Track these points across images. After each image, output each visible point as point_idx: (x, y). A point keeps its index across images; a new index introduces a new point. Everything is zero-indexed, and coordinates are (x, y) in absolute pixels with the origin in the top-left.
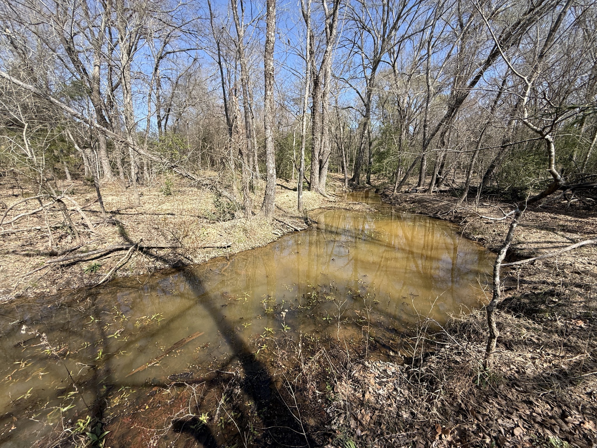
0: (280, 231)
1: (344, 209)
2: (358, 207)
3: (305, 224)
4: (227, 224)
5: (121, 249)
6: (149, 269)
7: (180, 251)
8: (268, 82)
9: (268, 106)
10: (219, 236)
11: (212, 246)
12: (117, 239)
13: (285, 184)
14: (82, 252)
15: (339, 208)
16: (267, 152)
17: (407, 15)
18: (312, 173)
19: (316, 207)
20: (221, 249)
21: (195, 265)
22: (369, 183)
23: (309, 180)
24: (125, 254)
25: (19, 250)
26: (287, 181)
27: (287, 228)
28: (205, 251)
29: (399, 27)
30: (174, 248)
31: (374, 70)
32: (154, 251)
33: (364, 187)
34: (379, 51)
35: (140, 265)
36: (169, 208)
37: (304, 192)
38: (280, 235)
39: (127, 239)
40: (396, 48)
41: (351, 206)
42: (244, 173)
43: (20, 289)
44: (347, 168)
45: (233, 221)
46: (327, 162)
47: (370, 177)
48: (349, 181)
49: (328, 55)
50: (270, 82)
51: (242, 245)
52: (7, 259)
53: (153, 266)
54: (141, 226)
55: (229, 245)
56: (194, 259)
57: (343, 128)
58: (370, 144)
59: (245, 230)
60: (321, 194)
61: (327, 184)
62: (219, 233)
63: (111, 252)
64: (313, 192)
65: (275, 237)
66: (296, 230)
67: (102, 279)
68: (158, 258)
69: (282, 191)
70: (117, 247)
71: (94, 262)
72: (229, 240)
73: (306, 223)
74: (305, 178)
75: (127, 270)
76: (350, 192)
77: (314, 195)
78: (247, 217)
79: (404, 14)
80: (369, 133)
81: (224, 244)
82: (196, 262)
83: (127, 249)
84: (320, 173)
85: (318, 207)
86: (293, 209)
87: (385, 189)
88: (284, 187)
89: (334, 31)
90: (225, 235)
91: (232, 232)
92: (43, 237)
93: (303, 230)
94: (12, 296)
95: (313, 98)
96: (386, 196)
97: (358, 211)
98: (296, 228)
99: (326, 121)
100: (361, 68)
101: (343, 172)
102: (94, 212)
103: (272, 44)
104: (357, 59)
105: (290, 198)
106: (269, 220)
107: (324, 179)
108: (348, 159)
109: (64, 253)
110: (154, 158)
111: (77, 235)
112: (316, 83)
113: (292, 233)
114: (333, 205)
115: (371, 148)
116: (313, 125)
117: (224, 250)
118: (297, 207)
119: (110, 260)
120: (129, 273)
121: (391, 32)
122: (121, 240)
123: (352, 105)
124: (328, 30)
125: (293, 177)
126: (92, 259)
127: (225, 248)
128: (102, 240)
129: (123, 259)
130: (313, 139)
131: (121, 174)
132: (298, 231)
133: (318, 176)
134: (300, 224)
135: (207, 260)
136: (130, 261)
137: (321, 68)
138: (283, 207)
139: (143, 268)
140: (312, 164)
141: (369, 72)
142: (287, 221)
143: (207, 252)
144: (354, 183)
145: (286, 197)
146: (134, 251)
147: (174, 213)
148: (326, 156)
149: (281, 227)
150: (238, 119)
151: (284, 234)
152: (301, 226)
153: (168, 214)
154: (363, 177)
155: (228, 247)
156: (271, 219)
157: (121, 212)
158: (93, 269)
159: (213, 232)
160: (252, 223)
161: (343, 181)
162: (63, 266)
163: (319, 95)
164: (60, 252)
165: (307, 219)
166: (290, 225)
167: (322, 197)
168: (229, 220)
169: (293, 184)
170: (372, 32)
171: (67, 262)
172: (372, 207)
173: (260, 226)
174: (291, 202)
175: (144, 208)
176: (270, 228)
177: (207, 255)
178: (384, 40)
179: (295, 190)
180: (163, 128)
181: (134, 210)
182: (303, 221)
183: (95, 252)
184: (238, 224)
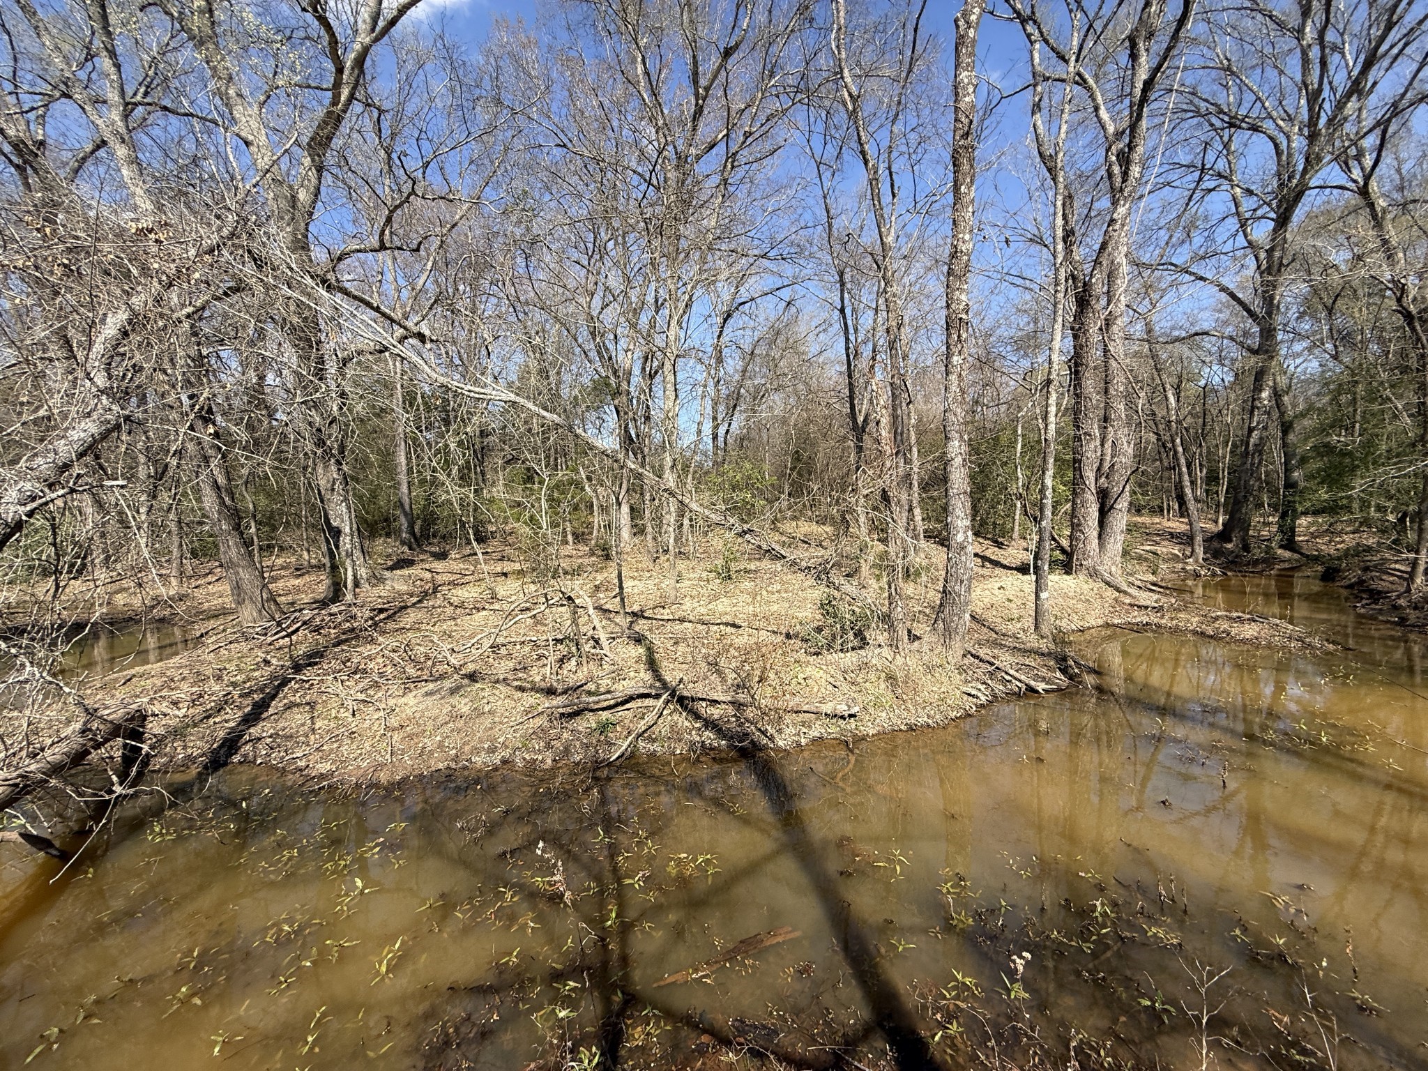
0: (982, 687)
1: (1195, 632)
2: (1249, 631)
3: (1058, 674)
4: (850, 659)
5: (647, 696)
6: (692, 743)
7: (750, 713)
8: (955, 336)
9: (954, 388)
10: (830, 687)
11: (814, 710)
12: (642, 674)
13: (993, 552)
14: (590, 693)
15: (1175, 631)
16: (951, 492)
17: (1406, 45)
18: (1076, 526)
19: (1093, 622)
20: (834, 720)
21: (778, 750)
22: (1290, 545)
23: (1065, 543)
24: (654, 707)
25: (510, 677)
26: (1000, 545)
27: (1004, 682)
28: (799, 719)
29: (1375, 84)
30: (738, 705)
31: (1282, 221)
32: (702, 707)
33: (1270, 560)
34: (1301, 167)
35: (675, 731)
36: (728, 610)
37: (1051, 577)
38: (983, 698)
39: (658, 677)
40: (1370, 142)
41: (1225, 625)
42: (892, 544)
43: (507, 747)
44: (1197, 500)
45: (862, 652)
46: (1127, 493)
47: (1293, 530)
48: (1208, 540)
49: (1117, 227)
50: (959, 336)
51: (884, 714)
52: (497, 692)
53: (698, 739)
54: (682, 648)
55: (852, 711)
56: (776, 735)
57: (1178, 389)
58: (1286, 428)
59: (891, 678)
60: (1108, 583)
61: (1125, 553)
62: (831, 680)
63: (631, 699)
64: (1081, 577)
65: (969, 704)
66: (1031, 690)
67: (616, 751)
68: (709, 724)
69: (986, 572)
70: (642, 691)
71: (605, 715)
72: (854, 700)
73: (1064, 671)
74: (1054, 539)
75: (654, 741)
76: (1214, 575)
77: (1086, 586)
78: (897, 647)
79: (1392, 47)
80: (1277, 395)
81: (842, 708)
82: (781, 743)
83: (657, 696)
84: (1102, 523)
85: (1100, 622)
86: (1019, 625)
87: (1366, 569)
88: (991, 561)
89: (1135, 170)
90: (845, 687)
91: (859, 680)
92: (540, 657)
93: (1053, 691)
94: (496, 759)
95: (1075, 337)
96: (1376, 595)
97: (1254, 643)
98: (1032, 683)
99: (1119, 384)
100: (1232, 223)
101: (1183, 511)
102: (606, 611)
103: (965, 258)
104: (1218, 203)
105: (1010, 593)
106: (955, 655)
107: (1117, 542)
108: (1200, 474)
109: (565, 692)
110: (713, 516)
111: (584, 658)
112: (1083, 302)
113: (1017, 695)
114: (1154, 618)
115: (1291, 437)
116: (1077, 403)
117: (841, 722)
118: (1031, 620)
119: (629, 714)
120: (656, 747)
121: (1340, 106)
122: (647, 676)
123: (1206, 326)
124: (1116, 169)
125: (1016, 535)
126: (603, 709)
127: (843, 717)
128: (618, 675)
129: (649, 718)
130: (1078, 438)
131: (649, 537)
132: (1037, 692)
133: (1095, 534)
134: (1043, 672)
135: (803, 742)
136: (660, 721)
137: (1097, 262)
138: (991, 617)
139: (680, 740)
140: (1074, 503)
141: (1262, 232)
142: (1006, 660)
143: (803, 724)
144: (1229, 546)
145: (997, 592)
146: (667, 702)
147: (737, 622)
148: (1119, 478)
149: (986, 678)
150: (882, 425)
151: (995, 696)
152: (1046, 679)
153: (727, 624)
154: (1265, 525)
155: (851, 716)
156: (960, 653)
157: (646, 614)
158: (603, 727)
159: (818, 676)
160: (908, 661)
161: (1187, 539)
162: (562, 715)
163: (1093, 329)
164: (560, 688)
165: (1064, 659)
166: (1012, 672)
167: (1110, 594)
168: (853, 649)
169: (1016, 553)
170: (1268, 125)
171: (569, 710)
172: (1310, 634)
173: (929, 668)
174: (1012, 605)
175: (684, 607)
176: (957, 678)
177: (804, 730)
178: (1313, 137)
179: (1023, 569)
180: (721, 439)
181: (667, 611)
182: (1052, 663)
183: (609, 696)
184: (874, 661)
